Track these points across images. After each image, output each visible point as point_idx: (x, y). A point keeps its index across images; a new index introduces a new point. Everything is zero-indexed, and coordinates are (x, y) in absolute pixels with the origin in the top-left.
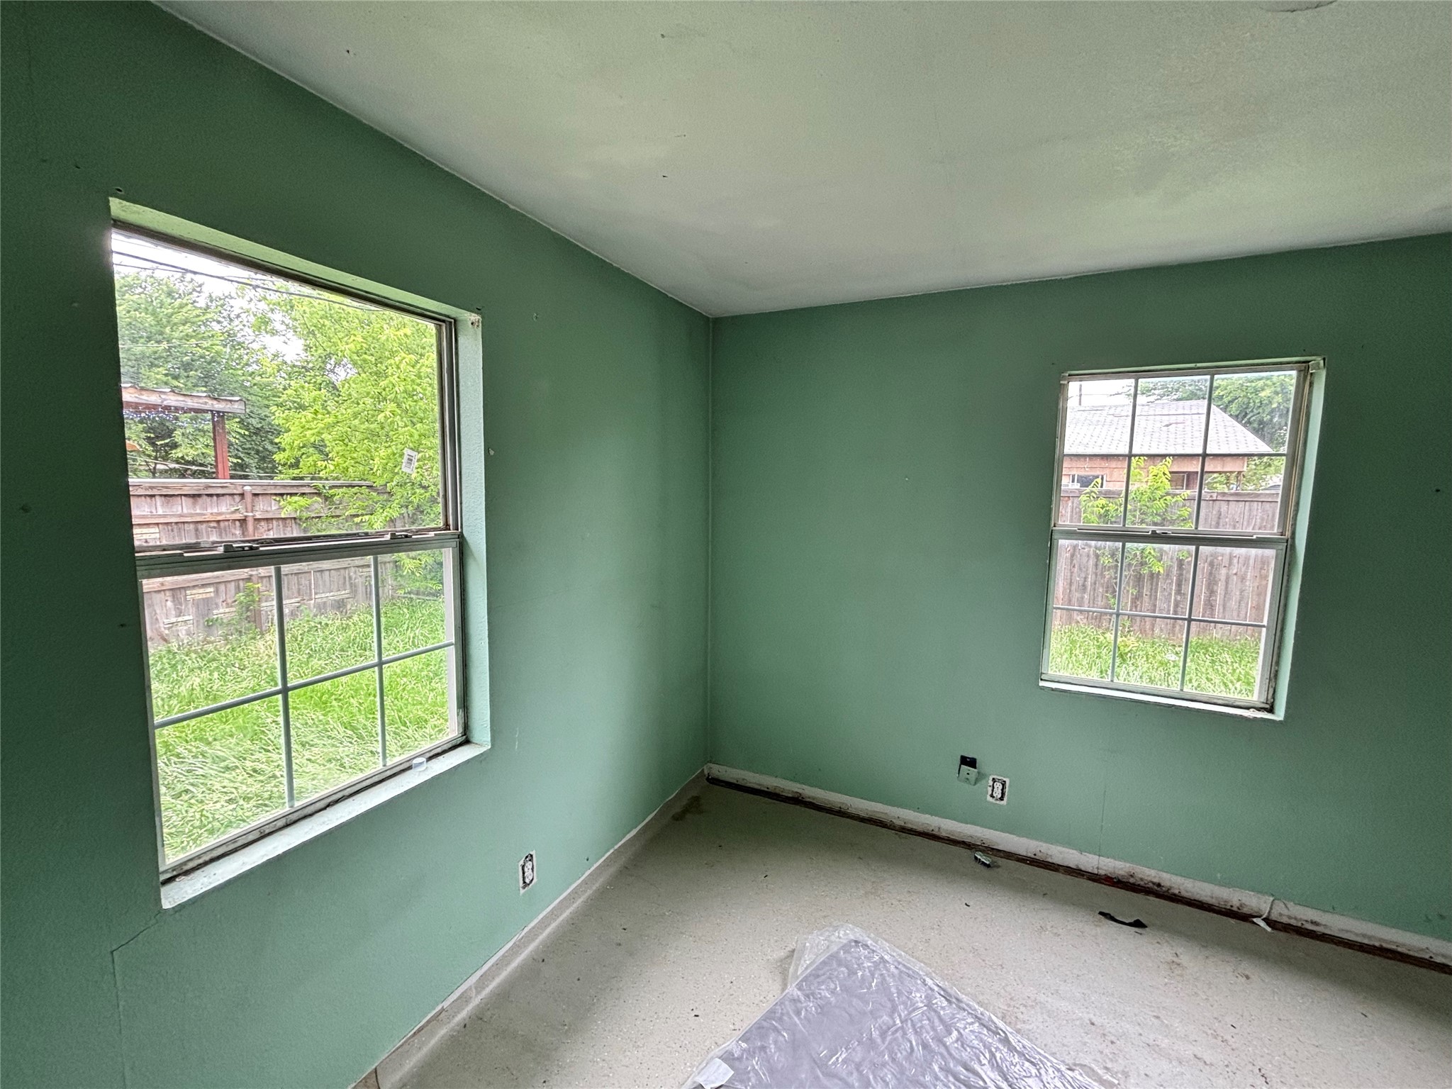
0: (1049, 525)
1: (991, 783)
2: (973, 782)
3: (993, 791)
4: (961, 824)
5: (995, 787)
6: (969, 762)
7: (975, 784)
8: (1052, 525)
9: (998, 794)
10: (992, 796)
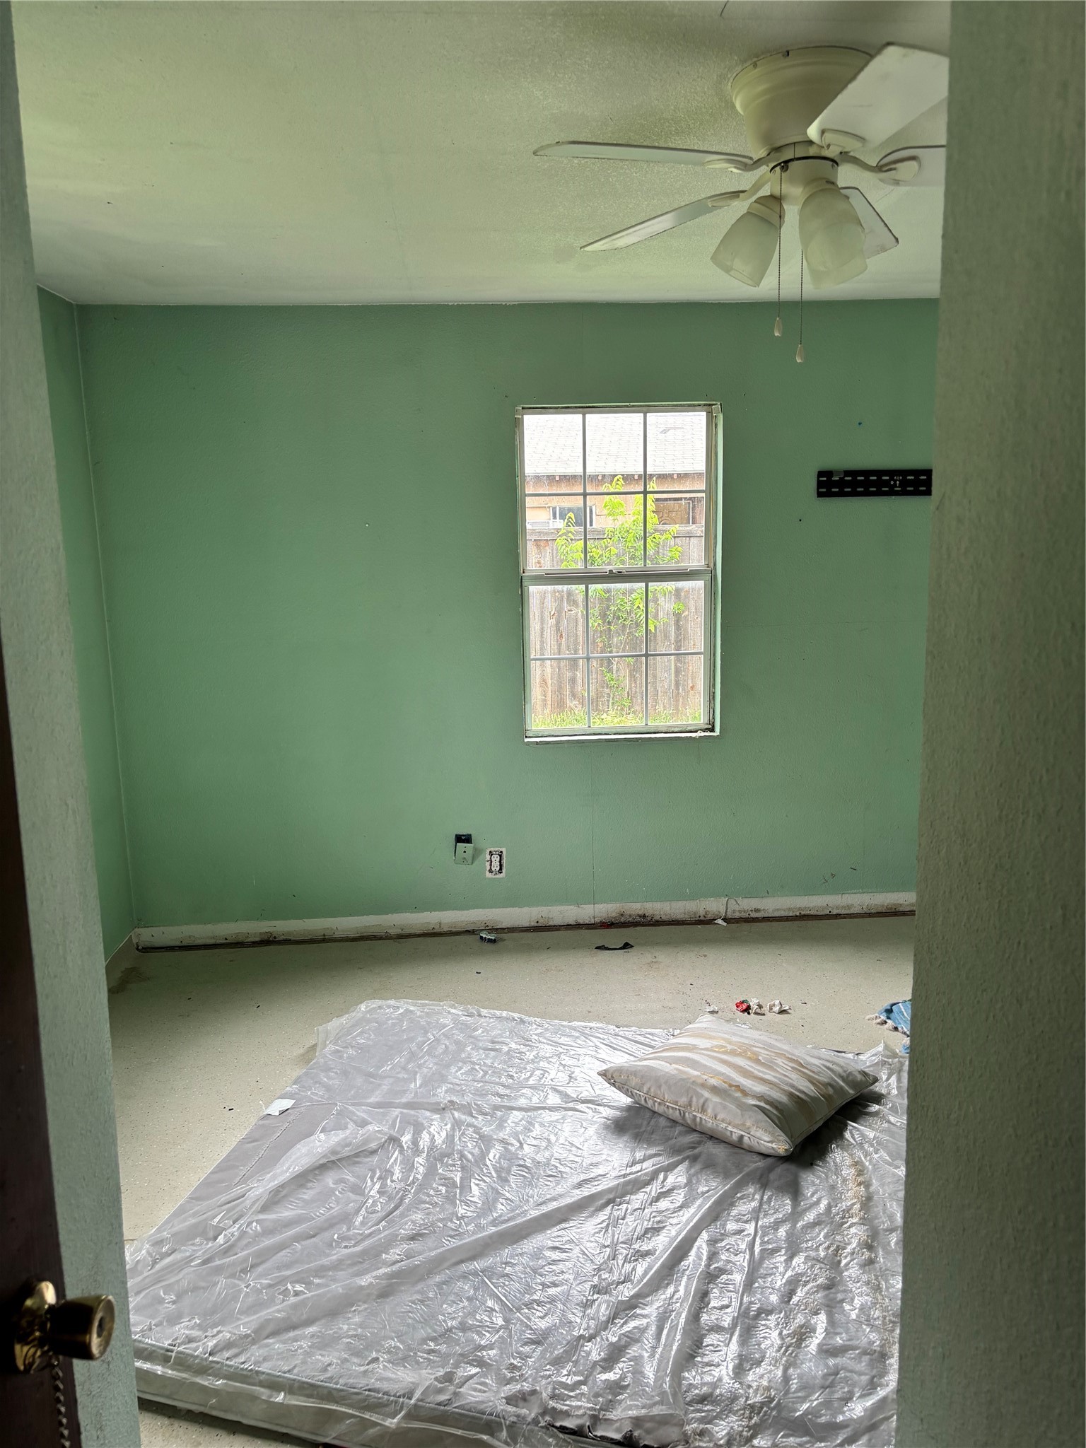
0: (519, 573)
1: (488, 857)
2: (470, 861)
3: (491, 865)
4: (463, 912)
5: (493, 860)
6: (463, 839)
7: (472, 863)
8: (522, 571)
9: (496, 867)
10: (491, 871)
